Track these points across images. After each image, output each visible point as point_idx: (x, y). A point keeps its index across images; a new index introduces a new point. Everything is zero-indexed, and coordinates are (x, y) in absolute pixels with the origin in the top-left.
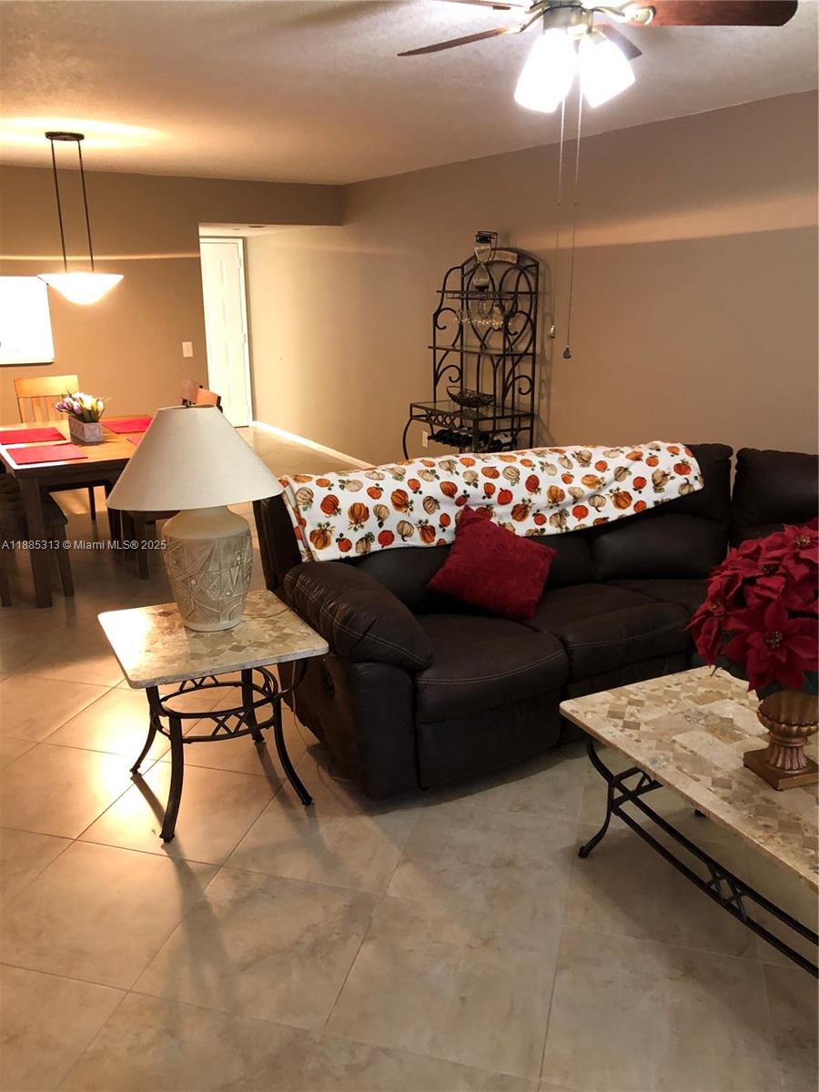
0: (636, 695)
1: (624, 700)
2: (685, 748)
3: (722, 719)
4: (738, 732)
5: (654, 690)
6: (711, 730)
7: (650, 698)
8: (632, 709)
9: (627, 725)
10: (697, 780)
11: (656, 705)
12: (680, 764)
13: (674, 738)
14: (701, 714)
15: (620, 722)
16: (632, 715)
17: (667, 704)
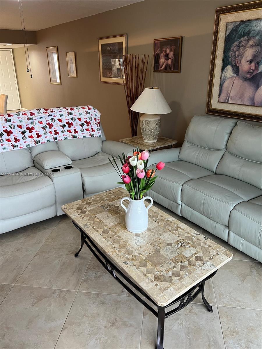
0: (90, 200)
1: (85, 202)
2: (98, 219)
3: (115, 207)
4: (119, 211)
5: (97, 198)
6: (110, 211)
7: (93, 201)
8: (87, 206)
9: (82, 212)
10: (97, 231)
11: (95, 204)
12: (94, 226)
13: (96, 215)
14: (109, 205)
15: (80, 211)
16: (85, 208)
17: (99, 203)
